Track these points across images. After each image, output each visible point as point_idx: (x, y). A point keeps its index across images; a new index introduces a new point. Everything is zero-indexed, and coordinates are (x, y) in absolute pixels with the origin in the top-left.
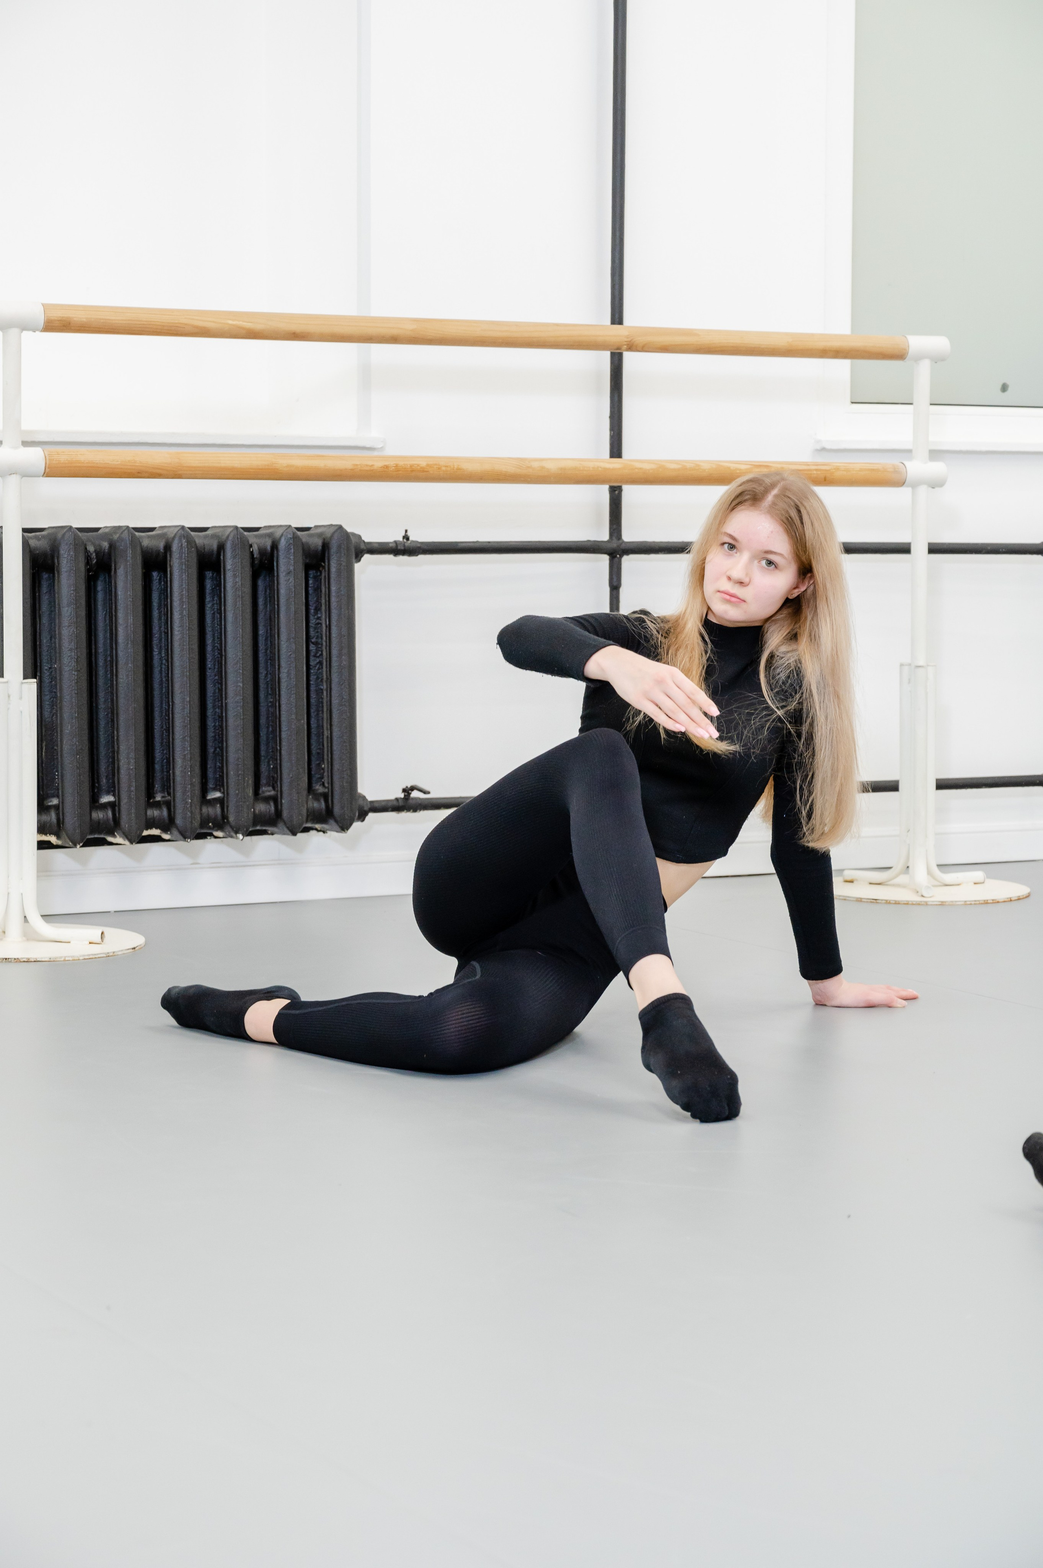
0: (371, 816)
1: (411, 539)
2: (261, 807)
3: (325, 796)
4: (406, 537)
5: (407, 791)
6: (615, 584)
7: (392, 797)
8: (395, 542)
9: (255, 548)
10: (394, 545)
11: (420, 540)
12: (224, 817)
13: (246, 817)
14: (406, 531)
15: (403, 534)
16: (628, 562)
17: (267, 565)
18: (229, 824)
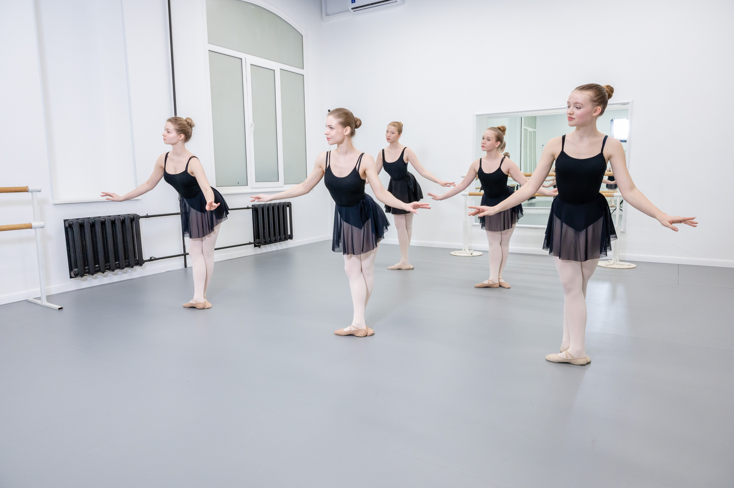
0: (145, 262)
1: (148, 215)
2: (126, 264)
3: (137, 260)
4: (147, 215)
5: (151, 258)
7: (148, 259)
8: (145, 216)
9: (121, 219)
12: (120, 266)
13: (124, 266)
17: (123, 222)
18: (121, 268)
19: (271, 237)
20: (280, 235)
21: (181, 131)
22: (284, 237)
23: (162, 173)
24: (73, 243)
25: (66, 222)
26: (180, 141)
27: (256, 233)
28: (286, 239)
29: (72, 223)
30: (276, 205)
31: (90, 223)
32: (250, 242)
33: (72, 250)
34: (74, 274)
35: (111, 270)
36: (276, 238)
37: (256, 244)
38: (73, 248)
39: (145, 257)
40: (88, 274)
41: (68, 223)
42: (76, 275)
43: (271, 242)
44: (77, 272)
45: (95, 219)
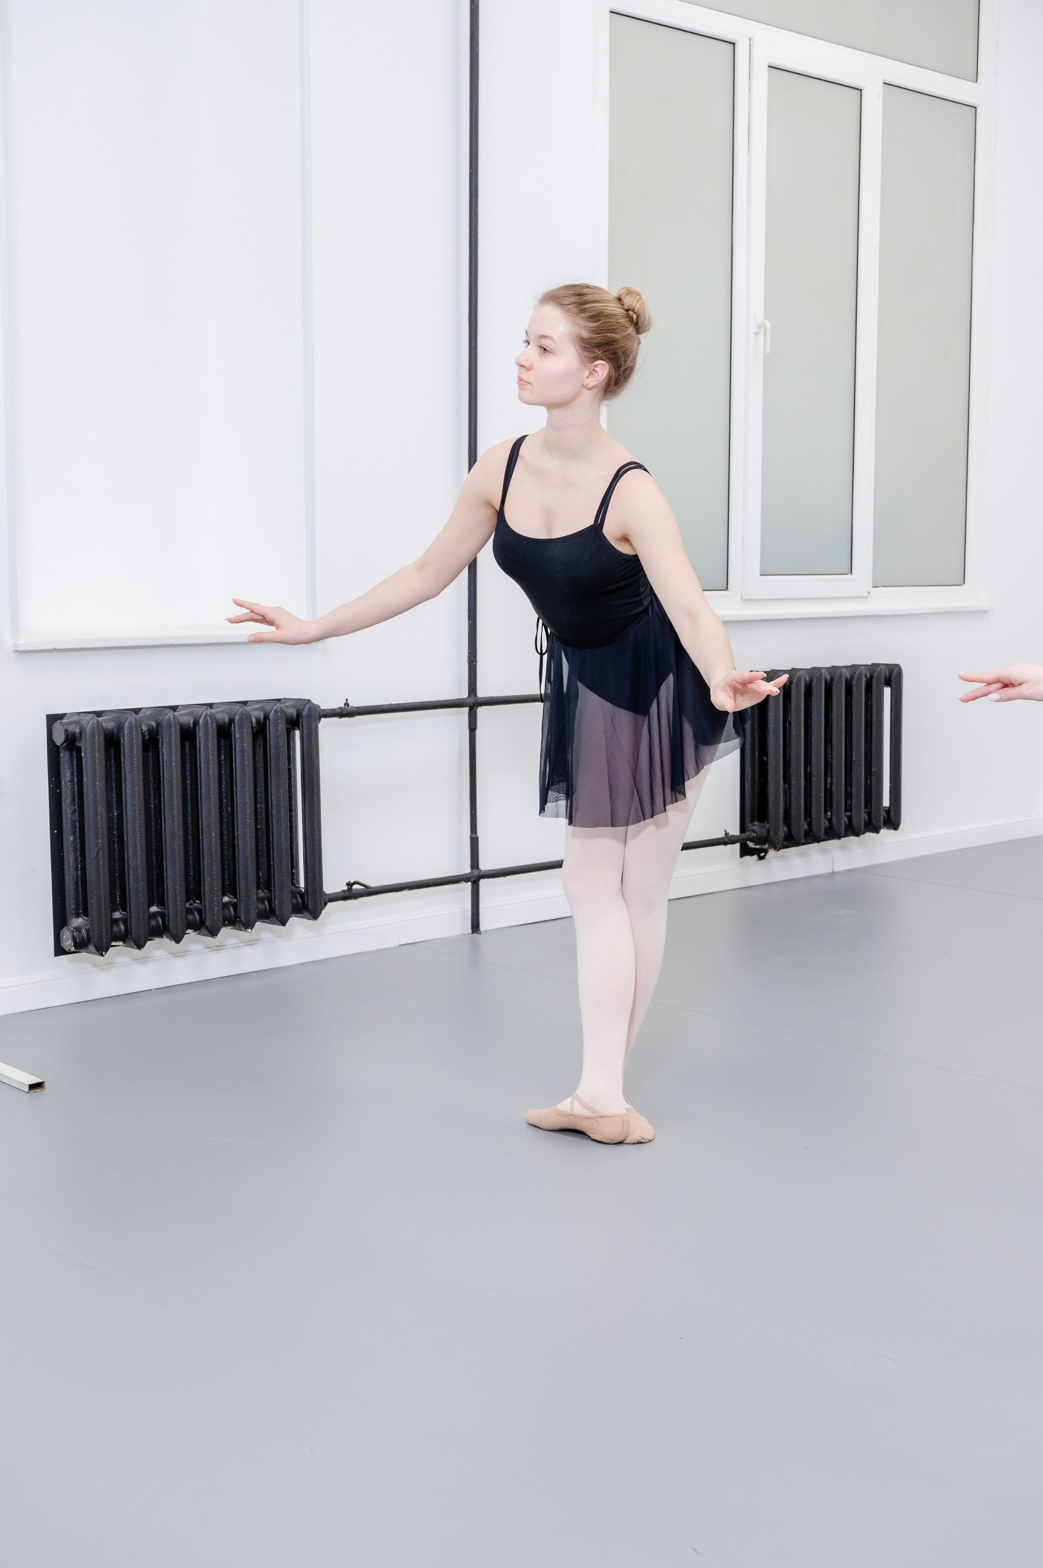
0: (329, 904)
1: (350, 705)
2: (260, 906)
3: (302, 895)
4: (347, 704)
5: (350, 885)
6: (473, 727)
7: (340, 890)
8: (340, 708)
9: (254, 720)
10: (340, 710)
11: (355, 706)
12: (237, 916)
13: (253, 913)
14: (347, 700)
15: (345, 702)
16: (481, 711)
17: (260, 731)
18: (241, 921)
19: (814, 815)
20: (848, 808)
21: (599, 346)
22: (864, 816)
23: (485, 523)
24: (74, 812)
25: (57, 725)
26: (585, 391)
27: (753, 798)
28: (873, 827)
29: (77, 730)
30: (841, 675)
31: (143, 734)
32: (727, 834)
33: (69, 839)
34: (74, 939)
35: (204, 930)
36: (834, 820)
37: (751, 845)
38: (74, 833)
39: (332, 884)
40: (121, 943)
41: (66, 730)
42: (81, 945)
43: (811, 837)
44: (84, 931)
45: (161, 718)
